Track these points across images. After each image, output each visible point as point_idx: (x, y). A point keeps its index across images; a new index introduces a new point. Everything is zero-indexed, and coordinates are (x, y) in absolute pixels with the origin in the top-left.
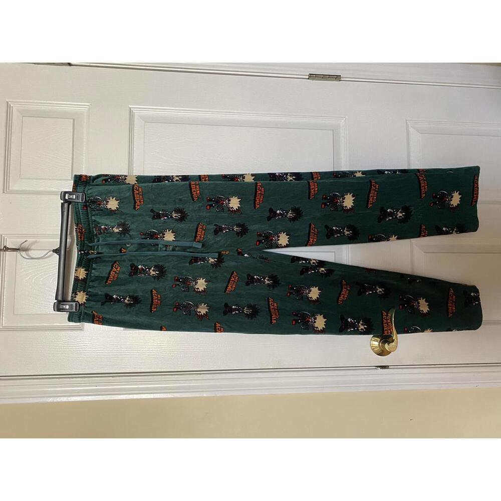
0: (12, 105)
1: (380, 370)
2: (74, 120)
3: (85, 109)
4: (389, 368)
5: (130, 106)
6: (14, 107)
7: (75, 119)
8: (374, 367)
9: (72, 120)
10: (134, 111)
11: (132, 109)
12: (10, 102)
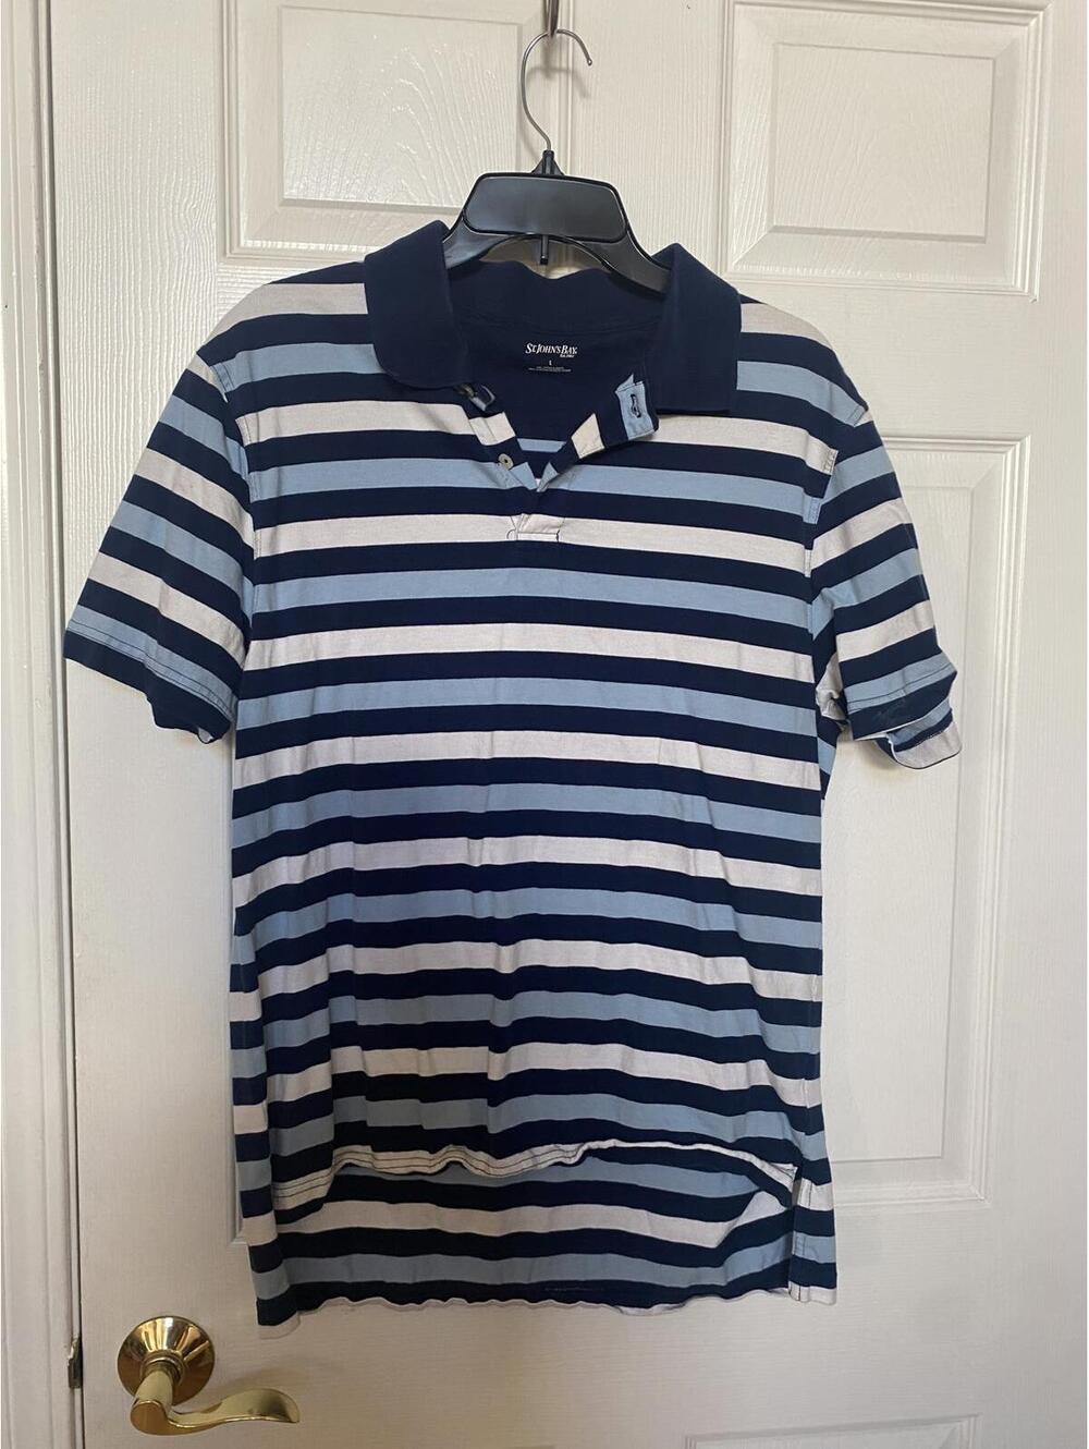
0: (1033, 22)
1: (66, 1355)
2: (982, 240)
3: (1017, 282)
4: (72, 1385)
5: (1028, 441)
6: (1026, 28)
7: (986, 244)
8: (76, 1336)
9: (981, 234)
10: (1010, 454)
11: (1018, 445)
12: (1044, 18)
